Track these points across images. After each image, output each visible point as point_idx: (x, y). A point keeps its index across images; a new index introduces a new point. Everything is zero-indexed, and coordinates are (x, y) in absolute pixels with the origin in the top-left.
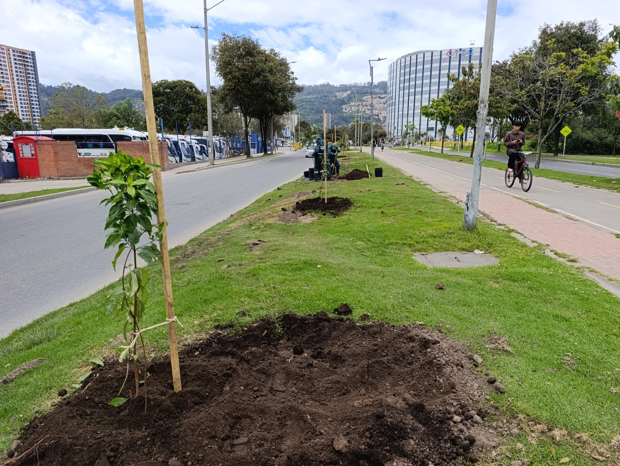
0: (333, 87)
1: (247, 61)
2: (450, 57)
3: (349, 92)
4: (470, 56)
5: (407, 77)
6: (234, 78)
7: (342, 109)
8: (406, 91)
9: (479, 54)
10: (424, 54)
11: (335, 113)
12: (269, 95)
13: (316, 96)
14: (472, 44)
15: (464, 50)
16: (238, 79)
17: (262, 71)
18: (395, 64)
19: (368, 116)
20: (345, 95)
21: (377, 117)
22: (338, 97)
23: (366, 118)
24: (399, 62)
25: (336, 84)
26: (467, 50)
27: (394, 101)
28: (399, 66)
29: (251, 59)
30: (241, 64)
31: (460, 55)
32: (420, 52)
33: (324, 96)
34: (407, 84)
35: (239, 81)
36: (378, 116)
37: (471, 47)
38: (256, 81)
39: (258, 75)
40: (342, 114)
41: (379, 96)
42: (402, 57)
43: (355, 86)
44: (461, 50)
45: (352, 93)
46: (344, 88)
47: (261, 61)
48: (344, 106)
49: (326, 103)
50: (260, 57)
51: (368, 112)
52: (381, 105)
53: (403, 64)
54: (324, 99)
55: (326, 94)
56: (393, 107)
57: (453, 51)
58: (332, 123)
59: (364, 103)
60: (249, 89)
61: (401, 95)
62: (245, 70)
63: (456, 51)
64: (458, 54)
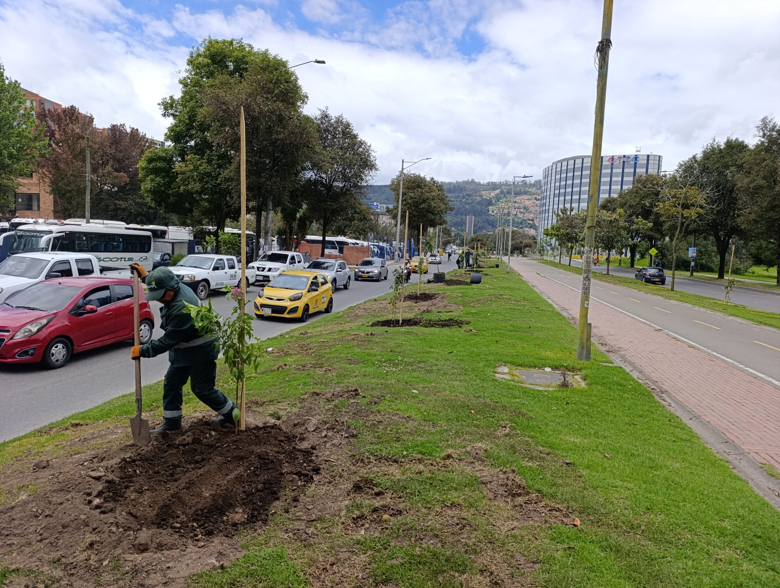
0: (479, 184)
1: (418, 192)
2: (612, 164)
3: (498, 191)
4: (636, 163)
5: (563, 183)
6: (407, 203)
7: (489, 211)
8: (562, 198)
9: (645, 162)
10: (583, 160)
11: (480, 215)
12: (430, 216)
13: (457, 195)
14: (637, 151)
15: (629, 157)
16: (410, 204)
17: (427, 199)
18: (550, 168)
19: (520, 220)
20: (493, 194)
21: (531, 222)
22: (484, 197)
23: (518, 223)
24: (554, 167)
25: (484, 181)
26: (632, 157)
27: (547, 208)
28: (554, 171)
29: (420, 190)
30: (413, 194)
31: (624, 162)
32: (578, 157)
33: (467, 195)
34: (562, 191)
35: (411, 206)
36: (533, 221)
37: (637, 153)
38: (423, 206)
39: (424, 201)
40: (487, 217)
41: (536, 198)
42: (559, 162)
43: (506, 184)
44: (624, 156)
45: (502, 192)
46: (493, 186)
47: (426, 192)
48: (490, 208)
49: (469, 204)
50: (427, 189)
51: (520, 216)
52: (537, 208)
53: (559, 169)
54: (467, 199)
55: (470, 193)
56: (547, 215)
57: (616, 158)
58: (474, 227)
59: (517, 205)
60: (417, 212)
61: (556, 202)
62: (415, 198)
63: (620, 158)
64: (622, 161)
